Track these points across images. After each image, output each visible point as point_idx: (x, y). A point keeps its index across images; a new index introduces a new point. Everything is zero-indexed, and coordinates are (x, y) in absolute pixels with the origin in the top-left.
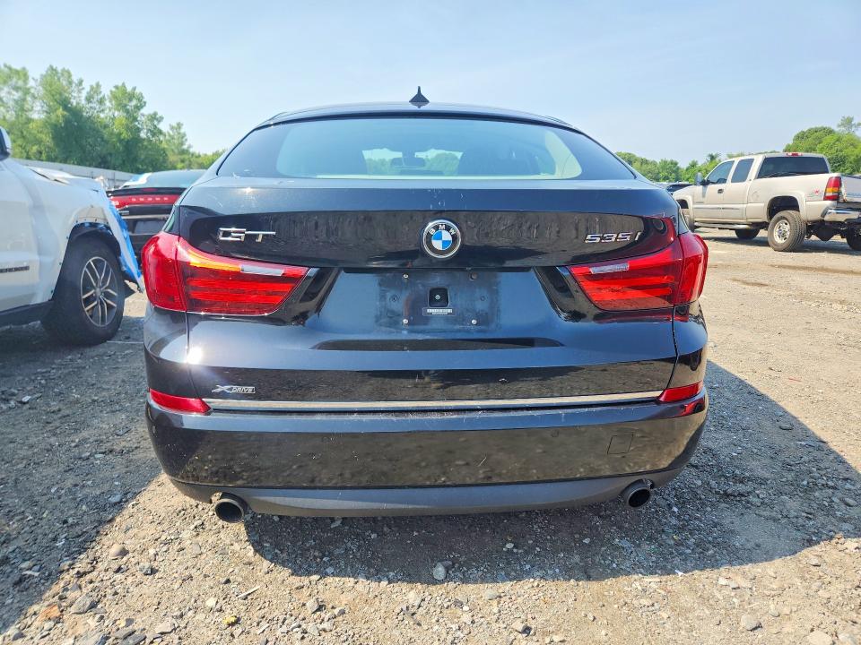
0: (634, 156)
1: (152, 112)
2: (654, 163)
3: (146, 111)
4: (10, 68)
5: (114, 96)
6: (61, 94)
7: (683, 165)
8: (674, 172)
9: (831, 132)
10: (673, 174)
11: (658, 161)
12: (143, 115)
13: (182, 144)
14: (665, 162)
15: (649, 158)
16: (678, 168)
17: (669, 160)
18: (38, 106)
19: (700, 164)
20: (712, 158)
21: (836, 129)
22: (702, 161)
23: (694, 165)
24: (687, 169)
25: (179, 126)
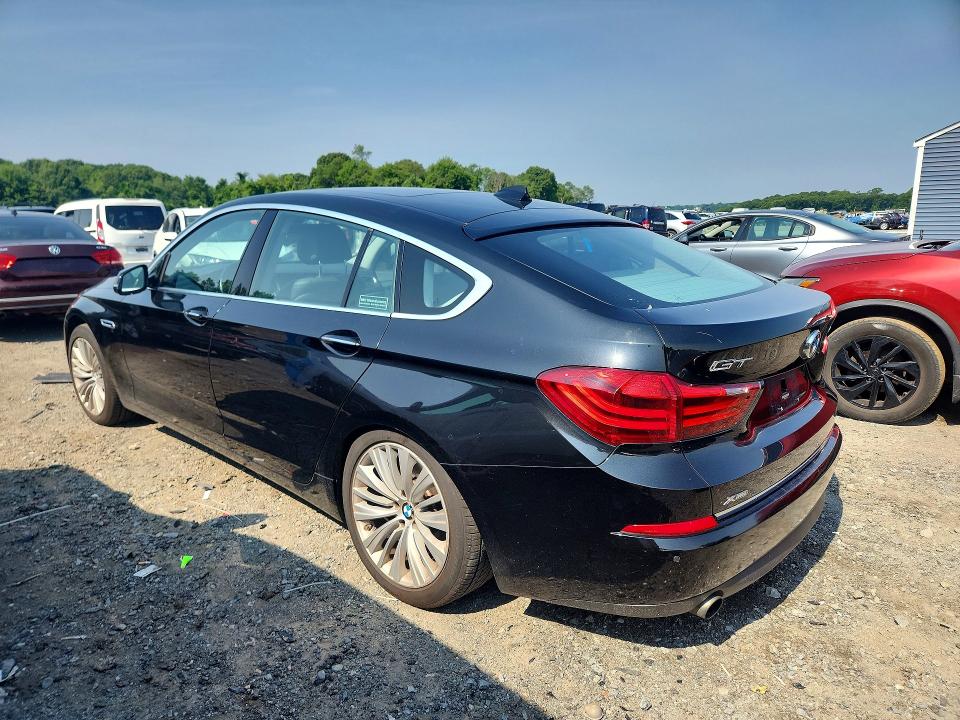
0: (152, 170)
2: (177, 179)
7: (212, 183)
8: (203, 190)
9: (347, 158)
10: (203, 193)
11: (183, 177)
14: (191, 179)
15: (172, 173)
16: (207, 187)
17: (194, 176)
19: (229, 183)
20: (242, 177)
21: (351, 156)
22: (232, 179)
23: (223, 183)
24: (217, 188)
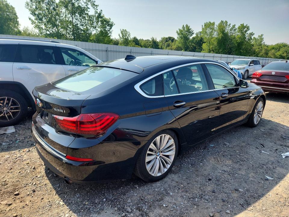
1: (251, 32)
3: (248, 32)
4: (210, 23)
5: (239, 28)
6: (222, 29)
12: (247, 34)
13: (261, 42)
18: (215, 33)
25: (262, 35)
